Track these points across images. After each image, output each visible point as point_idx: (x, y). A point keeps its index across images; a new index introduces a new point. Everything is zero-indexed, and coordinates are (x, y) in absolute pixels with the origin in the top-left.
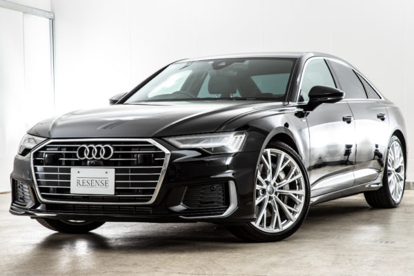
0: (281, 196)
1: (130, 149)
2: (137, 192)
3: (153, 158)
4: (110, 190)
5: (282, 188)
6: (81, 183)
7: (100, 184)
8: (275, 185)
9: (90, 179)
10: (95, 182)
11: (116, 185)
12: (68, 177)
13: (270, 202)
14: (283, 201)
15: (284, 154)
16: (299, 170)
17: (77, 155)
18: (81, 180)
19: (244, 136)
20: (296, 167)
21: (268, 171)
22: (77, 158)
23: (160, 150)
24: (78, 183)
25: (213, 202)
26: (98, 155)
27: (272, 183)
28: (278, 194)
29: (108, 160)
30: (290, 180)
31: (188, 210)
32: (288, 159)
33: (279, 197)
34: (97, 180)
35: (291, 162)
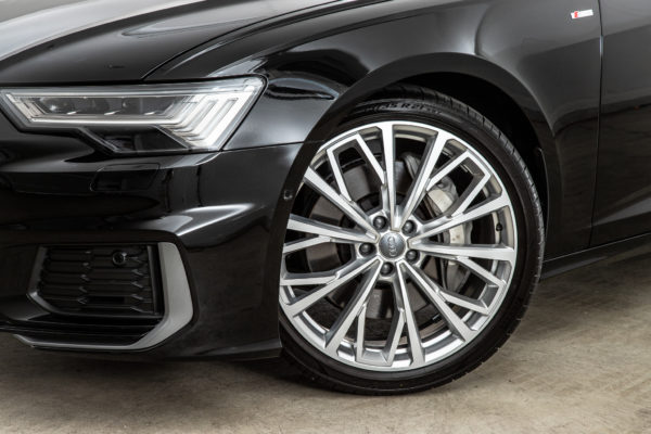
5: (434, 239)
15: (444, 136)
25: (121, 300)
28: (422, 257)
30: (459, 217)
31: (52, 317)
32: (458, 153)
35: (468, 160)
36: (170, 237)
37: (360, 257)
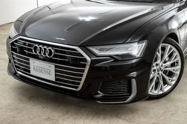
0: (165, 72)
1: (64, 52)
2: (69, 82)
3: (79, 62)
4: (52, 78)
5: (166, 67)
6: (36, 69)
7: (47, 73)
8: (162, 65)
9: (41, 68)
10: (43, 71)
11: (56, 75)
12: (29, 64)
13: (158, 76)
14: (166, 75)
15: (170, 46)
16: (178, 55)
17: (33, 51)
18: (36, 67)
19: (144, 44)
20: (177, 53)
21: (158, 58)
22: (33, 53)
23: (83, 56)
24: (34, 69)
26: (45, 54)
27: (160, 65)
28: (163, 70)
29: (51, 58)
30: (172, 62)
32: (172, 49)
33: (164, 73)
34: (45, 70)
35: (174, 50)
36: (133, 77)
37: (153, 72)
